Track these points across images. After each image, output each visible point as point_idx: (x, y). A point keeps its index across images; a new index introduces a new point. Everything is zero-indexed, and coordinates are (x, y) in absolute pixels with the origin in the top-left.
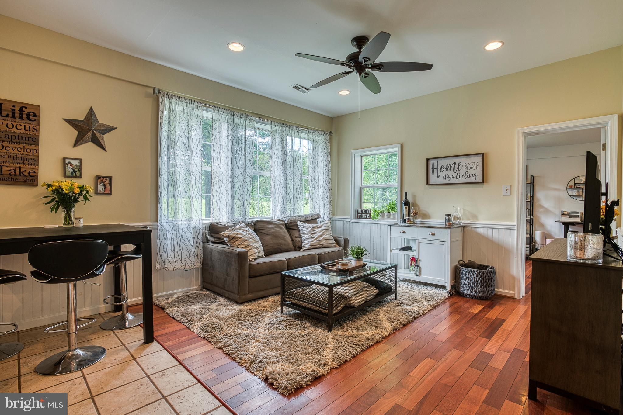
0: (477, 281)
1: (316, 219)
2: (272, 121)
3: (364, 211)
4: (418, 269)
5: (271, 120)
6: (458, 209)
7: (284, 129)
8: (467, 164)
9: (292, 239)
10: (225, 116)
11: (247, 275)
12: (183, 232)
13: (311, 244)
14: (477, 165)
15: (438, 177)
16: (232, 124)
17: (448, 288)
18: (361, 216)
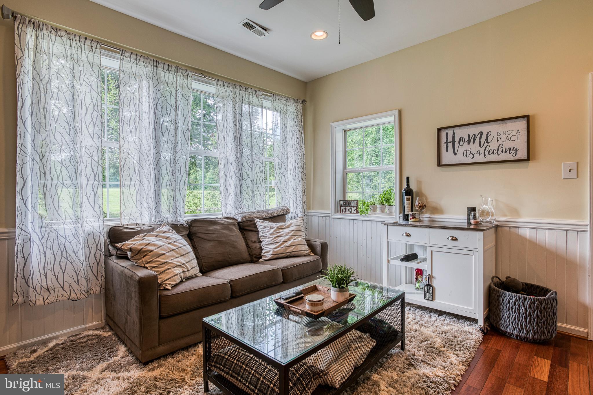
0: (530, 314)
1: (284, 215)
2: (218, 80)
3: (349, 204)
4: (430, 289)
5: (217, 78)
6: (488, 200)
7: (237, 91)
8: (502, 133)
9: (247, 244)
10: (143, 67)
11: (156, 315)
12: (67, 242)
13: (273, 252)
14: (518, 133)
15: (455, 154)
16: (155, 79)
17: (481, 322)
18: (344, 210)
